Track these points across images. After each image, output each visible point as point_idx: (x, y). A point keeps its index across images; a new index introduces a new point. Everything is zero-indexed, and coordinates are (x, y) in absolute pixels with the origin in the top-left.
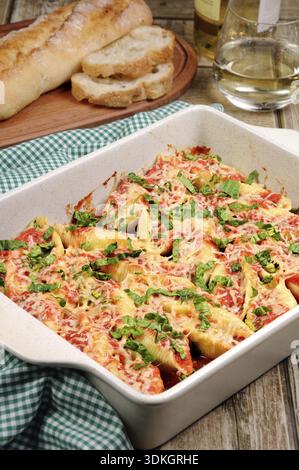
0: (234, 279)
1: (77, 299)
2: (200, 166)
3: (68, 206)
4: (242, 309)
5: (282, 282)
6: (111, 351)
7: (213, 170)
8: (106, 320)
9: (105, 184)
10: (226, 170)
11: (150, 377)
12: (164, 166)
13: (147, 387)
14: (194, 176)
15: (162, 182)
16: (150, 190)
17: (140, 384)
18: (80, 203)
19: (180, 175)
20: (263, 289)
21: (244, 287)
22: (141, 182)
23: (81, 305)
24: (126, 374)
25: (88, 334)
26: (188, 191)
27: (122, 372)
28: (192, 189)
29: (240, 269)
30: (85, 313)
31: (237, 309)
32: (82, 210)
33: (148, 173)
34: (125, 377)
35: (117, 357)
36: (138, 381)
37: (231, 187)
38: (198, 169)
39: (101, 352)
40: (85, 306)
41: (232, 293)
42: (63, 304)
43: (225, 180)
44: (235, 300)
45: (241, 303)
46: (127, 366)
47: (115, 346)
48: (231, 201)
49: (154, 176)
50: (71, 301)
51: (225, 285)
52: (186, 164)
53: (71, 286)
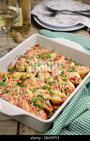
0: (56, 81)
1: (16, 94)
2: (39, 50)
3: (7, 67)
4: (60, 89)
5: (69, 80)
6: (30, 107)
7: (42, 51)
8: (26, 98)
9: (15, 59)
10: (46, 50)
11: (43, 113)
12: (29, 52)
13: (43, 116)
14: (38, 53)
15: (30, 56)
16: (27, 59)
17: (40, 116)
18: (9, 65)
19: (34, 54)
20: (64, 83)
21: (59, 83)
22: (24, 57)
23: (18, 95)
24: (36, 113)
25: (22, 104)
26: (37, 58)
27: (35, 113)
28: (38, 57)
29: (57, 78)
30: (20, 97)
31: (58, 89)
32: (10, 67)
33: (25, 54)
34: (36, 114)
35: (32, 109)
36: (40, 115)
37: (48, 55)
38: (38, 51)
39: (28, 108)
40: (19, 95)
41: (57, 85)
42: (13, 96)
43: (46, 53)
44: (58, 87)
45: (59, 87)
46: (35, 111)
48: (49, 59)
49: (27, 55)
50: (15, 94)
51: (54, 83)
52: (35, 51)
53: (14, 90)
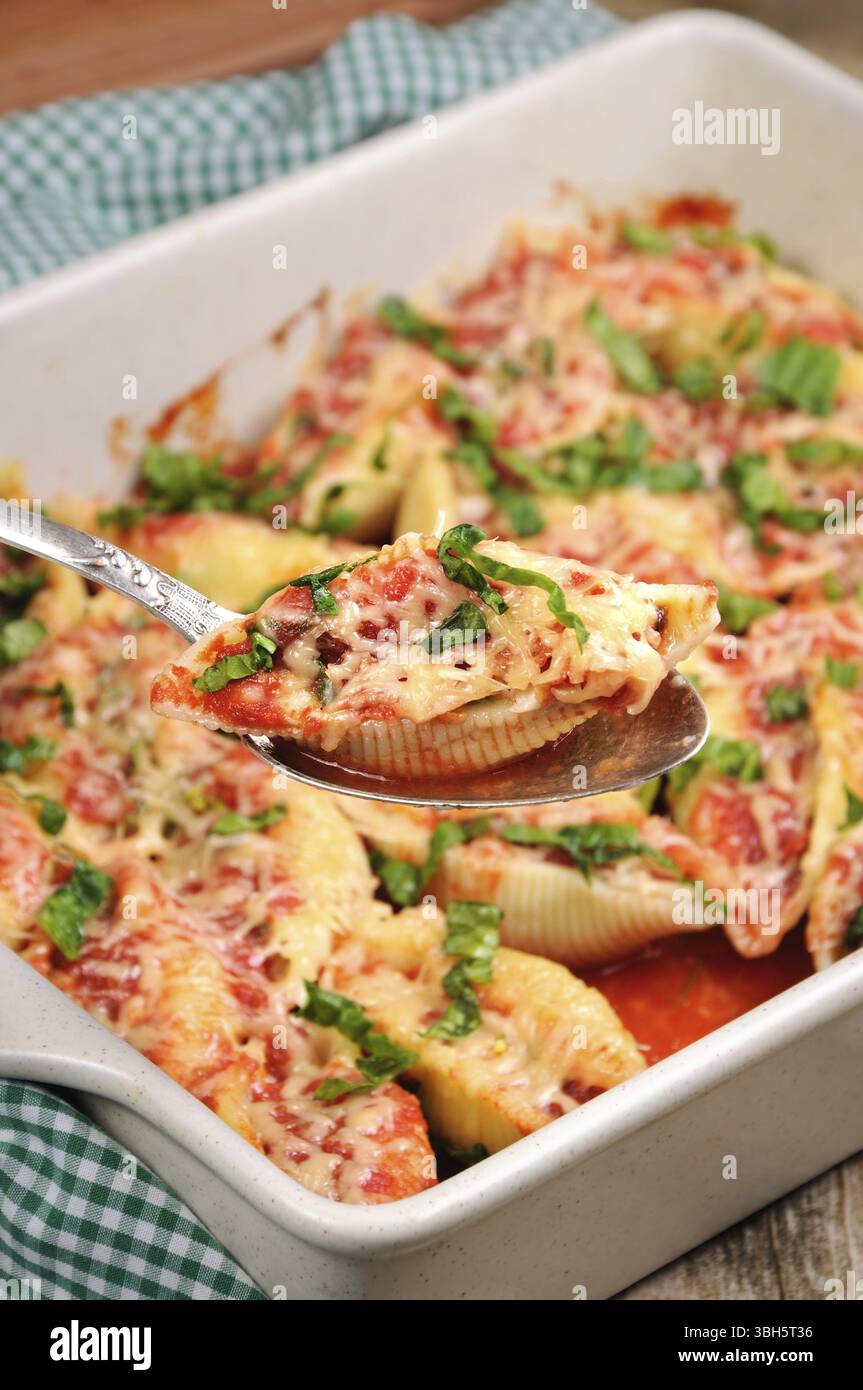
0: (775, 751)
1: (111, 808)
2: (683, 277)
3: (120, 425)
4: (796, 876)
6: (231, 1023)
7: (736, 294)
8: (232, 894)
9: (279, 337)
10: (794, 298)
11: (380, 1137)
12: (535, 274)
13: (364, 1175)
14: (656, 317)
15: (517, 341)
16: (464, 370)
17: (333, 1161)
18: (170, 417)
19: (592, 310)
21: (816, 782)
22: (426, 337)
23: (131, 831)
24: (284, 1117)
25: (143, 950)
26: (622, 383)
27: (266, 1109)
28: (638, 369)
29: (804, 712)
30: (146, 868)
31: (775, 876)
32: (179, 442)
33: (467, 299)
34: (275, 1131)
35: (256, 1051)
36: (328, 1148)
37: (807, 368)
38: (671, 290)
39: (192, 1025)
40: (151, 838)
41: (763, 808)
42: (52, 824)
43: (787, 339)
44: (769, 836)
45: (794, 849)
46: (292, 1089)
47: (252, 1001)
48: (795, 427)
49: (487, 313)
50: (89, 815)
51: (733, 774)
52: (623, 270)
53: (101, 752)
